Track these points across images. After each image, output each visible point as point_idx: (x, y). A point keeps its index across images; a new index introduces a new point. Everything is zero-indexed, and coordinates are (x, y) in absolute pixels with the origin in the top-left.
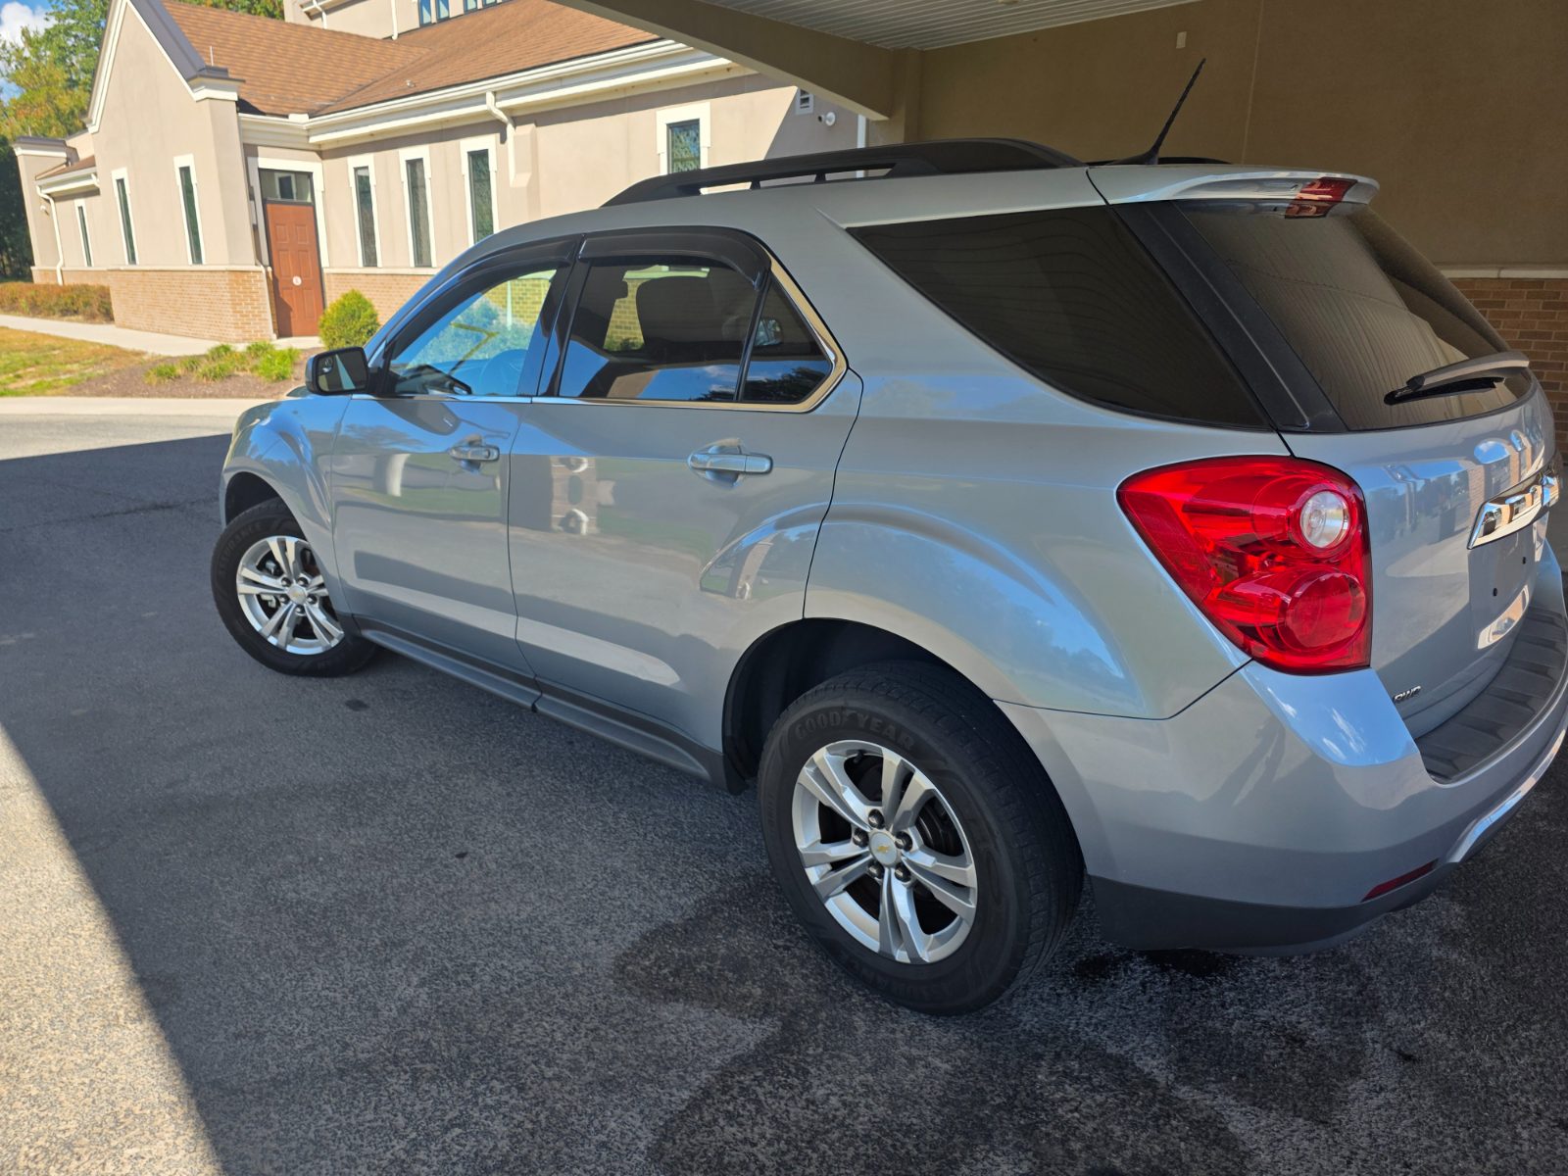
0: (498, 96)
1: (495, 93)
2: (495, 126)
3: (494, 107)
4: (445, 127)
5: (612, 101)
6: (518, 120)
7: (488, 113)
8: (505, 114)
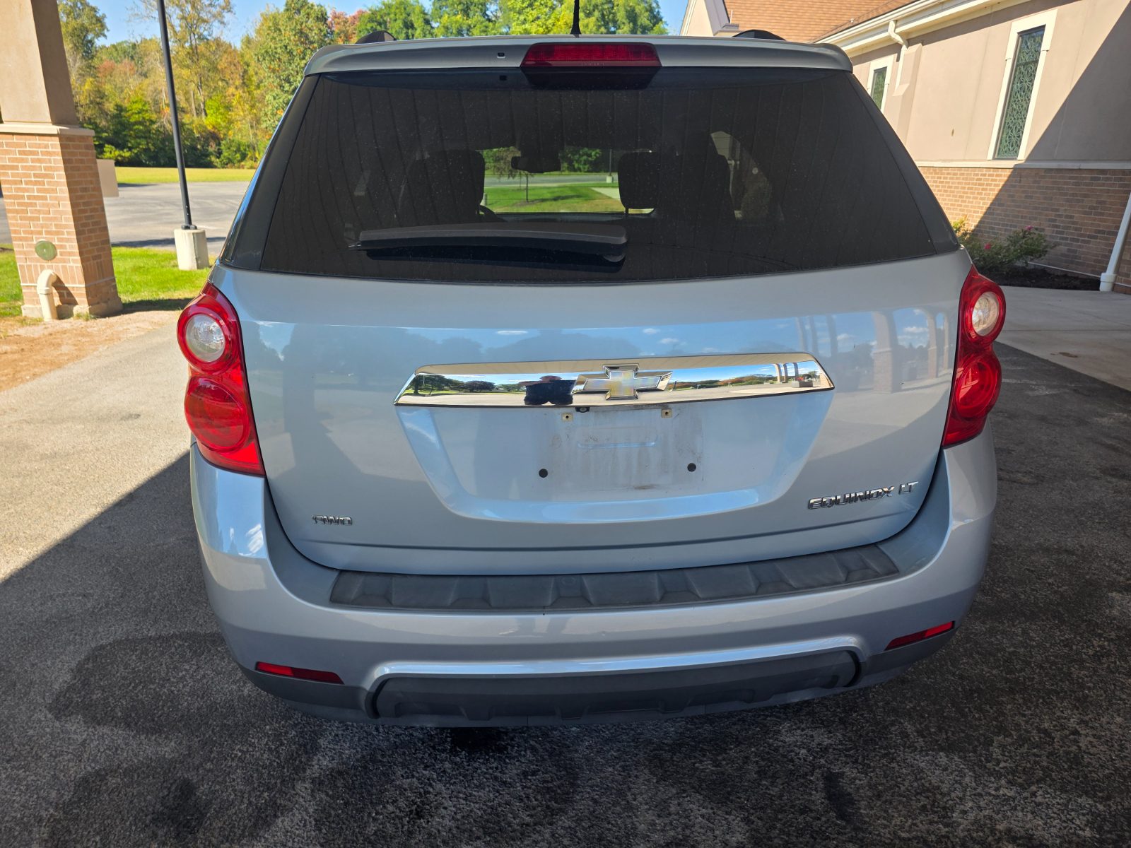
0: (898, 24)
1: (896, 21)
2: (895, 48)
3: (893, 33)
4: (865, 52)
5: (981, 17)
6: (910, 42)
7: (889, 38)
8: (902, 38)
